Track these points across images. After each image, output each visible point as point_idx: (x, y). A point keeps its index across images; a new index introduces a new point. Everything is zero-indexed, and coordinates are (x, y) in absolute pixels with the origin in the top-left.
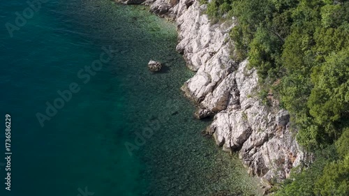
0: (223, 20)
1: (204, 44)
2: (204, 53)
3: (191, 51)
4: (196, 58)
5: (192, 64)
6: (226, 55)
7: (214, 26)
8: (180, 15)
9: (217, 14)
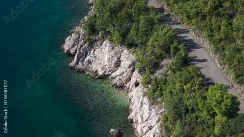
0: (158, 103)
1: (145, 119)
2: (145, 126)
3: (137, 122)
4: (140, 128)
5: (137, 132)
6: (158, 132)
7: (151, 107)
8: (131, 91)
9: (154, 98)
